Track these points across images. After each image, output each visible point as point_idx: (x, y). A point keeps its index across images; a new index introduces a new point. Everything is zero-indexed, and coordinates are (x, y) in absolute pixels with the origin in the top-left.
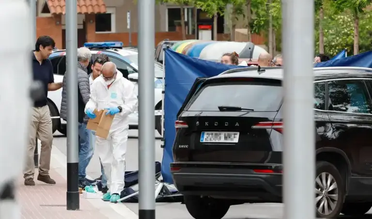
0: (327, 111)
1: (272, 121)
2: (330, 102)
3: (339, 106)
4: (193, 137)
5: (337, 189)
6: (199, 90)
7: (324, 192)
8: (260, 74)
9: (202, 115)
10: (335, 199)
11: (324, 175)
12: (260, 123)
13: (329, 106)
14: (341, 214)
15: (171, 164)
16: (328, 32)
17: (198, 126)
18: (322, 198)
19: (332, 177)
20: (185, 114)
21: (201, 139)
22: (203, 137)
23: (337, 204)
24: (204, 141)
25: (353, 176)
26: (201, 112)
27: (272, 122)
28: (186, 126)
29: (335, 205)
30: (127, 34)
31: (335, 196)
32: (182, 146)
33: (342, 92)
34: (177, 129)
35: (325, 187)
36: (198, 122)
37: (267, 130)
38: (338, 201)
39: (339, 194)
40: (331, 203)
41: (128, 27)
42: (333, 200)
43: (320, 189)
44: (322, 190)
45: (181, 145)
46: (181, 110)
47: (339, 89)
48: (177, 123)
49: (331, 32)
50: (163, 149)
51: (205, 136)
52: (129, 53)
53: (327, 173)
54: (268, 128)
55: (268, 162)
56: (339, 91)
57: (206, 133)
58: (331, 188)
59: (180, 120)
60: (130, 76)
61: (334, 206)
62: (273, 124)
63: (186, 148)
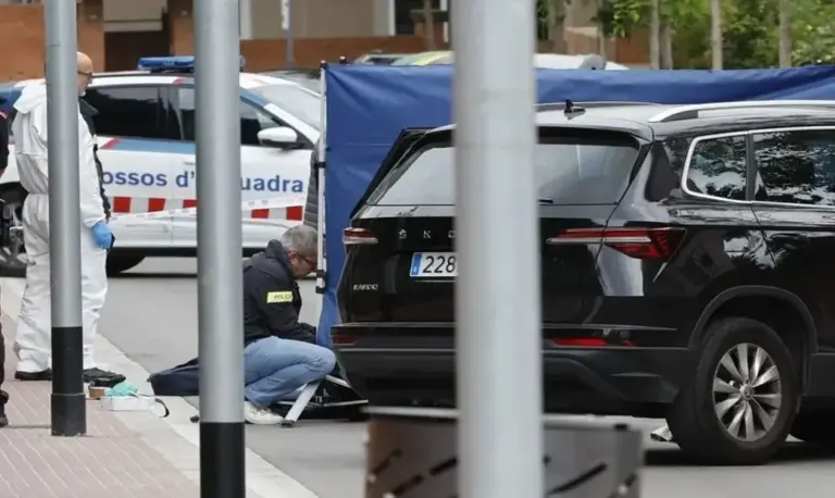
0: (751, 202)
1: (602, 226)
2: (759, 181)
3: (790, 191)
4: (392, 265)
5: (779, 382)
6: (408, 156)
7: (742, 389)
8: (569, 118)
9: (416, 214)
10: (773, 405)
11: (743, 349)
12: (569, 231)
13: (757, 190)
14: (790, 438)
15: (333, 328)
16: (813, 30)
17: (403, 240)
18: (737, 403)
19: (766, 354)
20: (369, 213)
21: (413, 269)
22: (418, 264)
23: (779, 417)
24: (421, 274)
25: (820, 351)
26: (413, 208)
27: (601, 230)
28: (373, 240)
29: (774, 418)
30: (283, 42)
31: (774, 398)
32: (363, 287)
33: (798, 160)
34: (349, 246)
35: (747, 378)
36: (403, 231)
37: (590, 246)
38: (781, 410)
39: (782, 393)
40: (763, 414)
41: (285, 25)
42: (768, 408)
43: (732, 383)
44: (738, 384)
45: (358, 283)
46: (361, 204)
47: (792, 153)
48: (350, 234)
49: (821, 30)
50: (321, 296)
51: (424, 263)
52: (261, 82)
53: (752, 344)
54: (593, 244)
55: (593, 322)
56: (792, 157)
57: (425, 255)
58: (763, 380)
59: (354, 226)
60: (263, 134)
61: (769, 421)
62: (604, 234)
63: (371, 291)
